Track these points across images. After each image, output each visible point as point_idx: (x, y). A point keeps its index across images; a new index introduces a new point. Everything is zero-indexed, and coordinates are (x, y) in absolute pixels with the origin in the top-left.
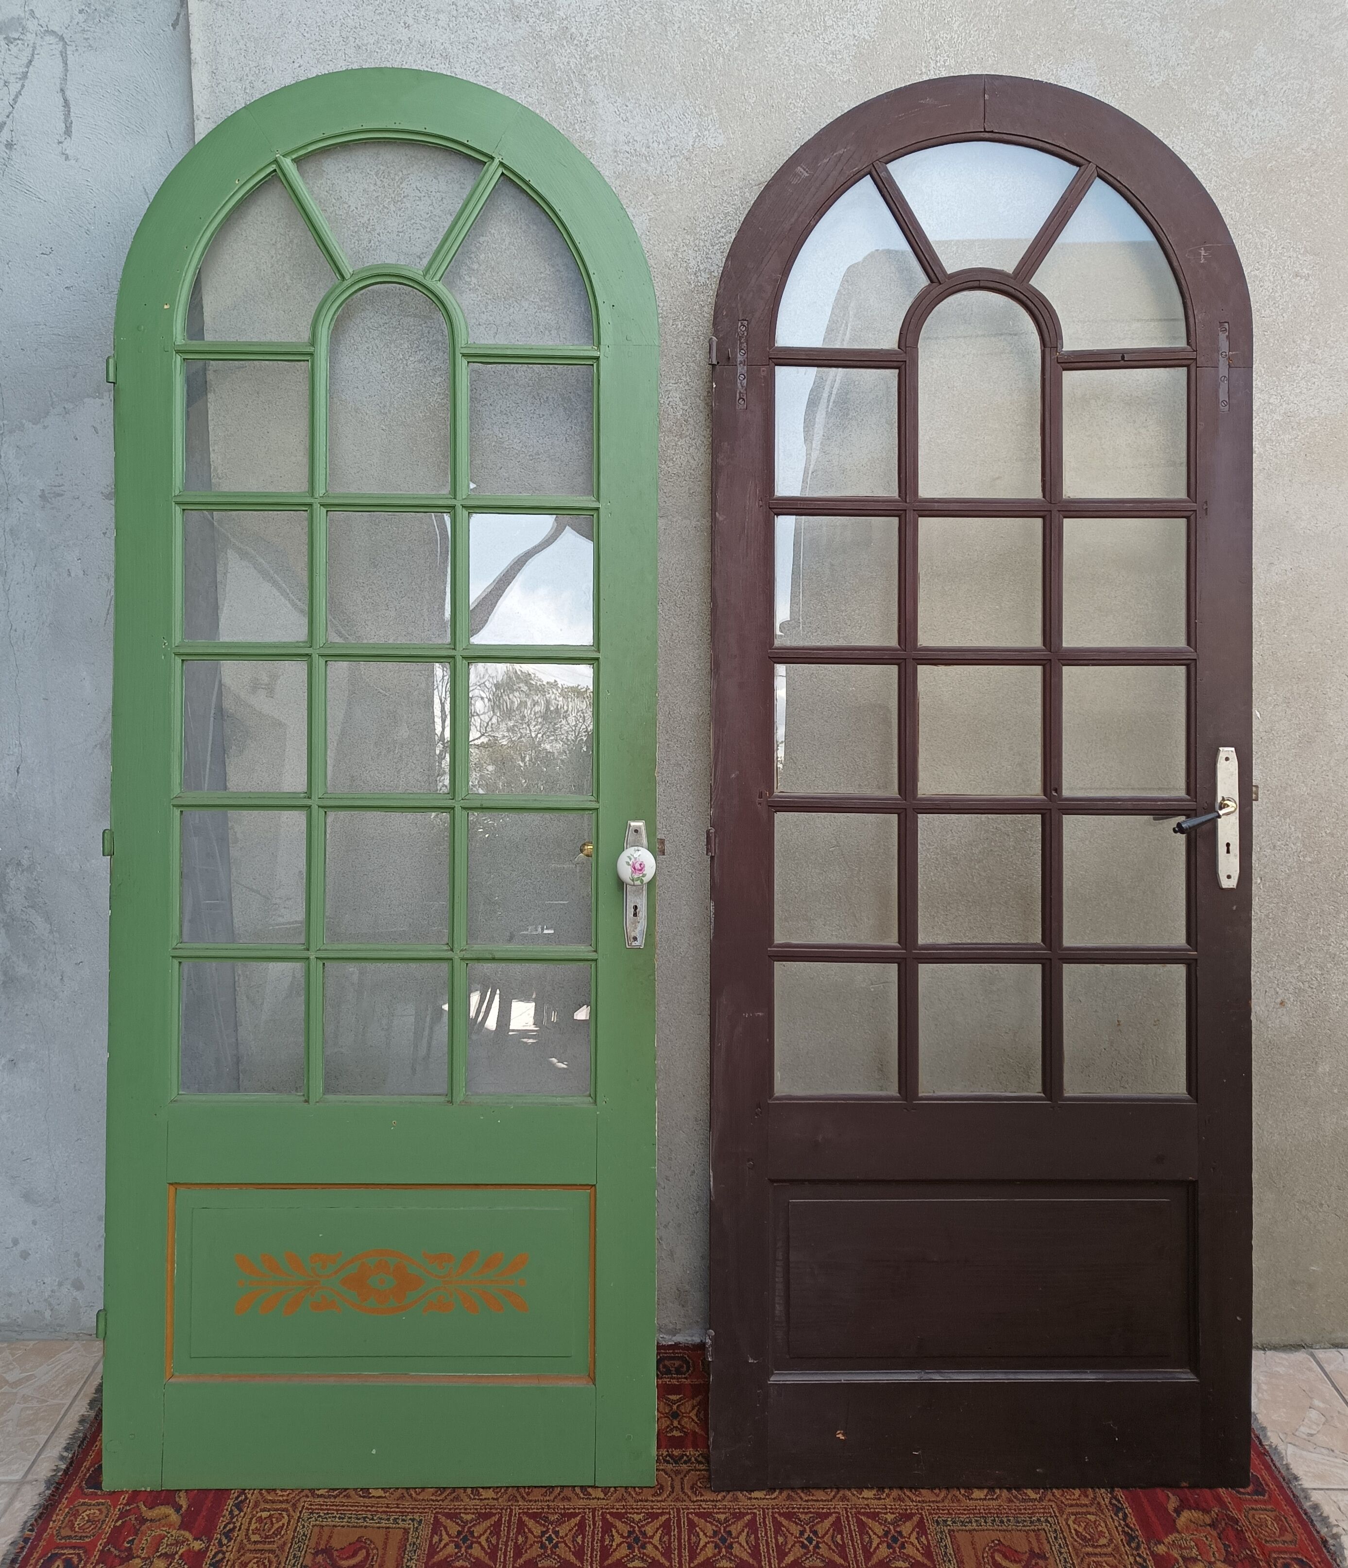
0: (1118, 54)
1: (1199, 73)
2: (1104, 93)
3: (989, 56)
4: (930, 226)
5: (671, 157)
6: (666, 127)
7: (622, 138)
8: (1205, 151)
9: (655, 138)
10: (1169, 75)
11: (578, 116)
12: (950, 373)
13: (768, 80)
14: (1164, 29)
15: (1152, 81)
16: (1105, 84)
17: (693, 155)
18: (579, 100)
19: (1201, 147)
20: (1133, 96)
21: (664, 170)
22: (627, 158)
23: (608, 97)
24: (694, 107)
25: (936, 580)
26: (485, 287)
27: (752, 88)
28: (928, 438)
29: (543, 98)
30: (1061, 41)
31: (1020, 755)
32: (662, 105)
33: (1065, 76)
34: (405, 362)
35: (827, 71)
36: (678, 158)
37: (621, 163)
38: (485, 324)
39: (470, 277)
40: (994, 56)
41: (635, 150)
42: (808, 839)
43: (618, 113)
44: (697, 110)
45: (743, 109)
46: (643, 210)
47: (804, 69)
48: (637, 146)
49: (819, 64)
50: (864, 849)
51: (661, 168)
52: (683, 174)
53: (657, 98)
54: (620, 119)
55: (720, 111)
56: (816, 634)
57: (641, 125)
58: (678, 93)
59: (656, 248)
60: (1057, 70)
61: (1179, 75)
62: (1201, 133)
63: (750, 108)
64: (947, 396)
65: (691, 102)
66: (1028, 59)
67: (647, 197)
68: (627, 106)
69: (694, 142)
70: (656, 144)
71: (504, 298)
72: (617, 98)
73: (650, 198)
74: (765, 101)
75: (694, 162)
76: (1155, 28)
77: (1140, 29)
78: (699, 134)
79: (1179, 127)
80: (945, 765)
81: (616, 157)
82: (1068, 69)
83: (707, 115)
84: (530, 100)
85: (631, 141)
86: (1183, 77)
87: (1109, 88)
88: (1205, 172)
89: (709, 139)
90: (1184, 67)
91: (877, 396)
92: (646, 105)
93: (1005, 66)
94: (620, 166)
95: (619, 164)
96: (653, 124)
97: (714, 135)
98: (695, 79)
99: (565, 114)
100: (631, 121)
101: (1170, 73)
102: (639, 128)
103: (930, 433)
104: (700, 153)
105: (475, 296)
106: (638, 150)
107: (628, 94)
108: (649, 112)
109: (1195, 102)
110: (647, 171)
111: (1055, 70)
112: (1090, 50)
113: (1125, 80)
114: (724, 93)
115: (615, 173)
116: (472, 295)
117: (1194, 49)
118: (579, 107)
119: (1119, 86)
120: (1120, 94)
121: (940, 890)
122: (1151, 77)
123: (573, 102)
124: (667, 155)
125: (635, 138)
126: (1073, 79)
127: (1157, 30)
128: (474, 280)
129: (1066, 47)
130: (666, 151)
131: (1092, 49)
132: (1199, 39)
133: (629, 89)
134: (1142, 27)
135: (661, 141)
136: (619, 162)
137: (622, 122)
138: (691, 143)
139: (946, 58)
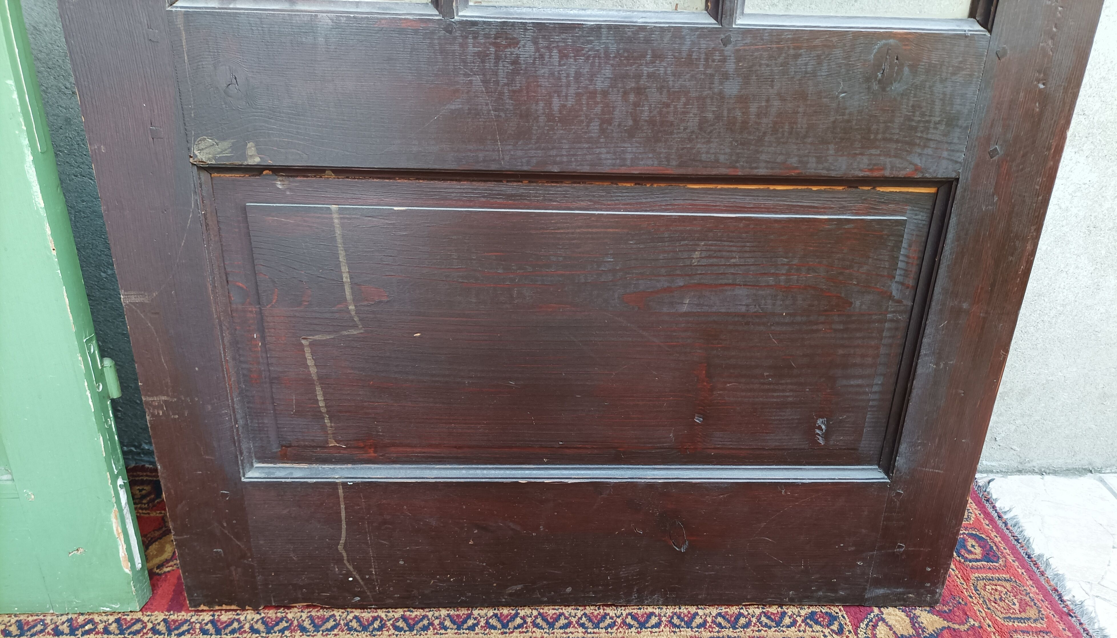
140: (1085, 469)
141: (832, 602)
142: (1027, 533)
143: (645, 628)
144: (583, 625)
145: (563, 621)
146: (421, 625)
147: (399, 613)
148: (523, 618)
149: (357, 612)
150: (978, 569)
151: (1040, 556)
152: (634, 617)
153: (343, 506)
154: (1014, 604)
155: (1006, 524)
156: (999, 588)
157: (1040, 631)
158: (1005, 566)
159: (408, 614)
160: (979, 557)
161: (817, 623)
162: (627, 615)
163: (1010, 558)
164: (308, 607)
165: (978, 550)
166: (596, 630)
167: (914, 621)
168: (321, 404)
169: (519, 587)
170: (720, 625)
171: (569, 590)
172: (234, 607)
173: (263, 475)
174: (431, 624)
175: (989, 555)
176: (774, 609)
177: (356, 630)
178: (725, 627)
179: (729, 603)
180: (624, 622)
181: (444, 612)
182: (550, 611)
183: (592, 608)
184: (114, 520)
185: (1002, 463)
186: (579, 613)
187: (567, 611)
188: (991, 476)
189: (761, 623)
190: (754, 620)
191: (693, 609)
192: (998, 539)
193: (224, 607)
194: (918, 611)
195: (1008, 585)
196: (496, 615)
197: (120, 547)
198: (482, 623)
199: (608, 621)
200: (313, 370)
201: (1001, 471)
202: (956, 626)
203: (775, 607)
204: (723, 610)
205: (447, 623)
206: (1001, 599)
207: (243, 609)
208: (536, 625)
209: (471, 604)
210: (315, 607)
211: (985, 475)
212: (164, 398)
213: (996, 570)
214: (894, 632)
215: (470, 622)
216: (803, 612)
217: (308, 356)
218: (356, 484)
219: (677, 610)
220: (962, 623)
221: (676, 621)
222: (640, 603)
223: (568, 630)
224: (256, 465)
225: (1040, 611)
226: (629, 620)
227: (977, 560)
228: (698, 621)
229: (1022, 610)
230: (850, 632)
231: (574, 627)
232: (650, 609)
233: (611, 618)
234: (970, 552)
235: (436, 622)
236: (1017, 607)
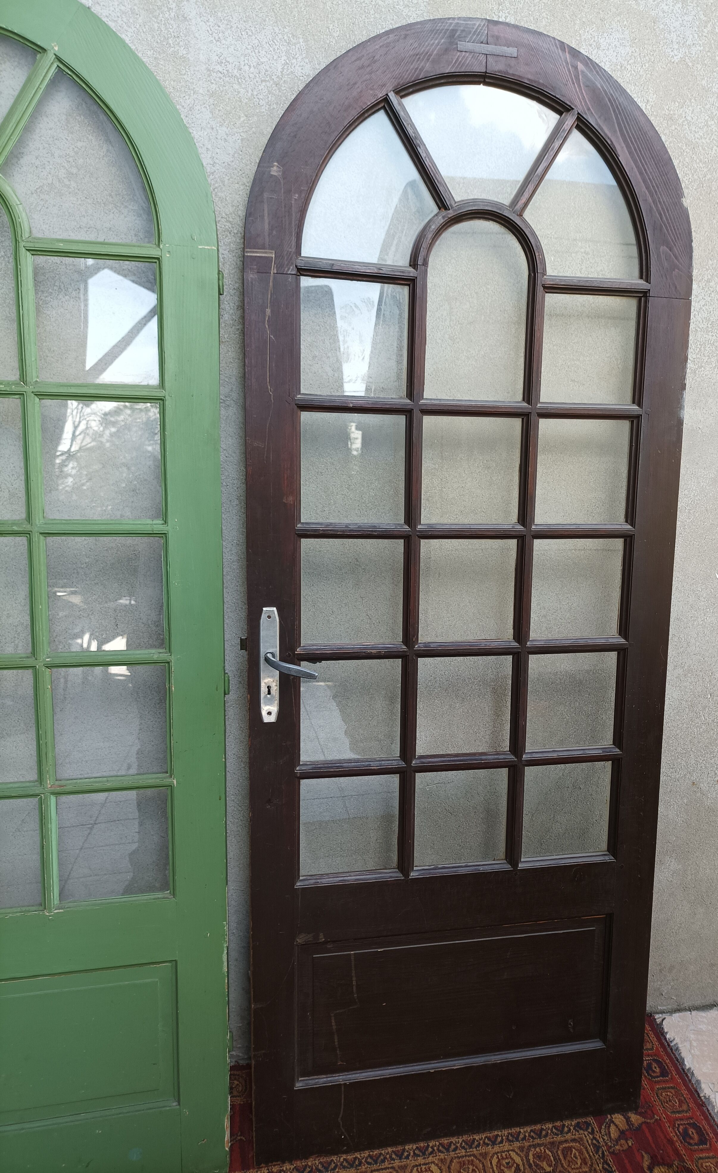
0: (647, 29)
1: (709, 54)
2: (635, 63)
3: (543, 18)
4: (489, 168)
5: (262, 81)
6: (256, 51)
7: (214, 58)
8: (709, 123)
9: (246, 62)
10: (685, 52)
11: (171, 30)
12: (502, 298)
13: (351, 16)
14: (685, 11)
15: (673, 57)
16: (636, 55)
17: (282, 82)
18: (172, 14)
19: (706, 119)
20: (657, 69)
21: (255, 93)
22: (220, 78)
23: (201, 15)
24: (283, 35)
25: (486, 472)
26: (85, 192)
27: (336, 21)
28: (483, 353)
29: (136, 8)
30: (603, 11)
31: (545, 609)
32: (253, 29)
33: (605, 43)
34: (7, 259)
35: (404, 14)
36: (268, 83)
37: (214, 82)
38: (86, 227)
39: (69, 180)
40: (547, 19)
41: (228, 71)
42: (380, 678)
43: (210, 32)
44: (285, 38)
45: (328, 42)
46: (235, 130)
47: (383, 10)
48: (230, 67)
49: (397, 7)
50: (424, 684)
51: (252, 91)
52: (273, 99)
53: (248, 21)
54: (212, 39)
55: (306, 41)
56: (389, 515)
57: (232, 47)
58: (267, 19)
59: (248, 167)
60: (598, 38)
61: (694, 53)
62: (708, 106)
63: (334, 42)
64: (499, 318)
65: (280, 30)
66: (575, 24)
67: (240, 118)
68: (219, 27)
69: (283, 69)
70: (247, 67)
71: (104, 204)
72: (209, 16)
73: (242, 119)
74: (348, 36)
75: (283, 88)
76: (677, 9)
77: (666, 8)
78: (288, 61)
79: (691, 99)
80: (488, 617)
81: (209, 76)
82: (607, 38)
83: (295, 44)
84: (123, 8)
85: (224, 61)
86: (697, 56)
87: (639, 59)
88: (709, 141)
89: (297, 67)
90: (697, 46)
91: (442, 315)
92: (237, 27)
93: (555, 29)
94: (214, 85)
95: (212, 83)
96: (244, 47)
97: (301, 64)
98: (283, 8)
99: (159, 27)
100: (224, 42)
101: (687, 51)
102: (231, 49)
103: (485, 349)
104: (289, 80)
105: (75, 199)
106: (230, 71)
107: (219, 14)
108: (241, 35)
109: (704, 79)
110: (239, 92)
111: (596, 37)
112: (625, 22)
113: (652, 53)
114: (310, 24)
115: (208, 91)
116: (71, 198)
117: (706, 32)
118: (172, 22)
119: (647, 58)
120: (647, 65)
121: (481, 713)
122: (672, 53)
123: (167, 16)
124: (257, 79)
125: (228, 59)
126: (610, 47)
127: (680, 12)
128: (73, 184)
129: (606, 17)
130: (257, 75)
131: (627, 21)
132: (711, 23)
133: (221, 9)
134: (668, 7)
135: (252, 65)
136: (213, 81)
137: (214, 41)
138: (280, 69)
139: (507, 15)
140: (712, 1005)
141: (586, 1115)
142: (683, 1055)
143: (496, 1145)
144: (463, 1148)
145: (453, 1147)
146: (380, 1159)
147: (366, 1153)
148: (432, 1147)
149: (344, 1156)
150: (658, 1082)
151: (689, 1069)
152: (489, 1139)
153: (343, 1096)
154: (676, 1103)
155: (671, 1049)
156: (668, 1093)
157: (689, 1118)
158: (671, 1079)
159: (371, 1153)
160: (658, 1074)
161: (581, 1129)
162: (485, 1138)
163: (674, 1073)
164: (317, 1157)
165: (658, 1070)
166: (471, 1150)
167: (628, 1119)
168: (336, 1043)
169: (429, 1129)
170: (532, 1137)
171: (454, 1127)
172: (279, 1163)
173: (304, 1085)
174: (385, 1158)
175: (664, 1073)
176: (558, 1124)
177: (348, 1168)
178: (536, 1139)
179: (535, 1123)
180: (484, 1142)
181: (390, 1150)
182: (445, 1141)
183: (466, 1136)
184: (226, 1120)
185: (668, 1007)
186: (460, 1141)
187: (454, 1140)
188: (664, 1016)
189: (553, 1133)
190: (549, 1131)
191: (518, 1129)
192: (668, 1061)
193: (274, 1163)
194: (630, 1114)
195: (673, 1091)
196: (417, 1148)
197: (226, 1135)
198: (412, 1154)
199: (476, 1143)
200: (334, 1027)
201: (669, 1012)
202: (649, 1121)
203: (559, 1122)
204: (533, 1127)
205: (394, 1156)
206: (670, 1101)
207: (284, 1162)
208: (440, 1151)
209: (403, 1143)
210: (321, 1156)
211: (660, 1015)
212: (264, 1052)
213: (667, 1081)
214: (619, 1129)
215: (406, 1154)
216: (573, 1123)
217: (333, 1021)
218: (350, 1083)
219: (510, 1131)
220: (651, 1119)
221: (510, 1138)
222: (491, 1129)
223: (457, 1152)
224: (300, 1079)
225: (688, 1106)
226: (486, 1140)
227: (657, 1077)
228: (521, 1136)
229: (680, 1106)
230: (597, 1131)
231: (459, 1149)
232: (496, 1133)
233: (477, 1141)
234: (654, 1072)
235: (388, 1156)
236: (677, 1105)
